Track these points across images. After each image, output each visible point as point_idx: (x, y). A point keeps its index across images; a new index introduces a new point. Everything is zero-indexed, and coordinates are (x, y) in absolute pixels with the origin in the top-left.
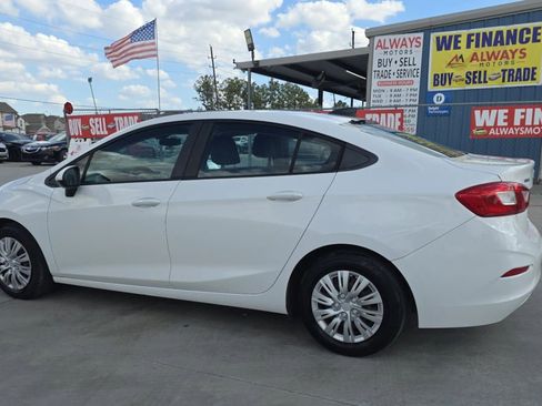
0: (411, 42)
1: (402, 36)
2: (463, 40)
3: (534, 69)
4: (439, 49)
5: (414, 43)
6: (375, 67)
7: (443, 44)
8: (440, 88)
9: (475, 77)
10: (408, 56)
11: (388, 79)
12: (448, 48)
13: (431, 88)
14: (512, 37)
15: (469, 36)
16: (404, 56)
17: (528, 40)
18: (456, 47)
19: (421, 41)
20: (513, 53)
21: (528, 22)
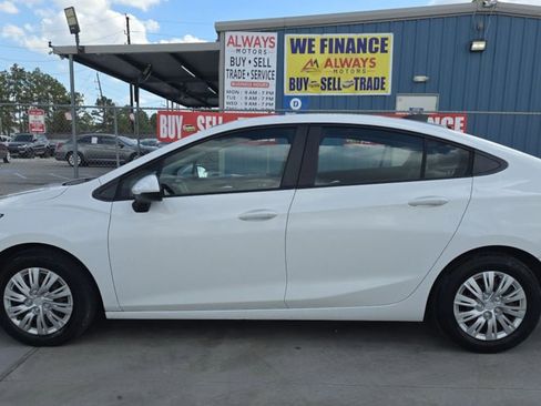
0: (265, 42)
1: (255, 34)
2: (317, 44)
3: (383, 78)
4: (294, 51)
5: (268, 43)
6: (228, 66)
7: (298, 47)
8: (296, 93)
9: (329, 84)
10: (262, 56)
11: (241, 80)
12: (302, 51)
13: (287, 92)
14: (362, 46)
15: (323, 41)
16: (258, 55)
17: (377, 49)
18: (311, 52)
19: (276, 41)
20: (364, 62)
21: (376, 32)
